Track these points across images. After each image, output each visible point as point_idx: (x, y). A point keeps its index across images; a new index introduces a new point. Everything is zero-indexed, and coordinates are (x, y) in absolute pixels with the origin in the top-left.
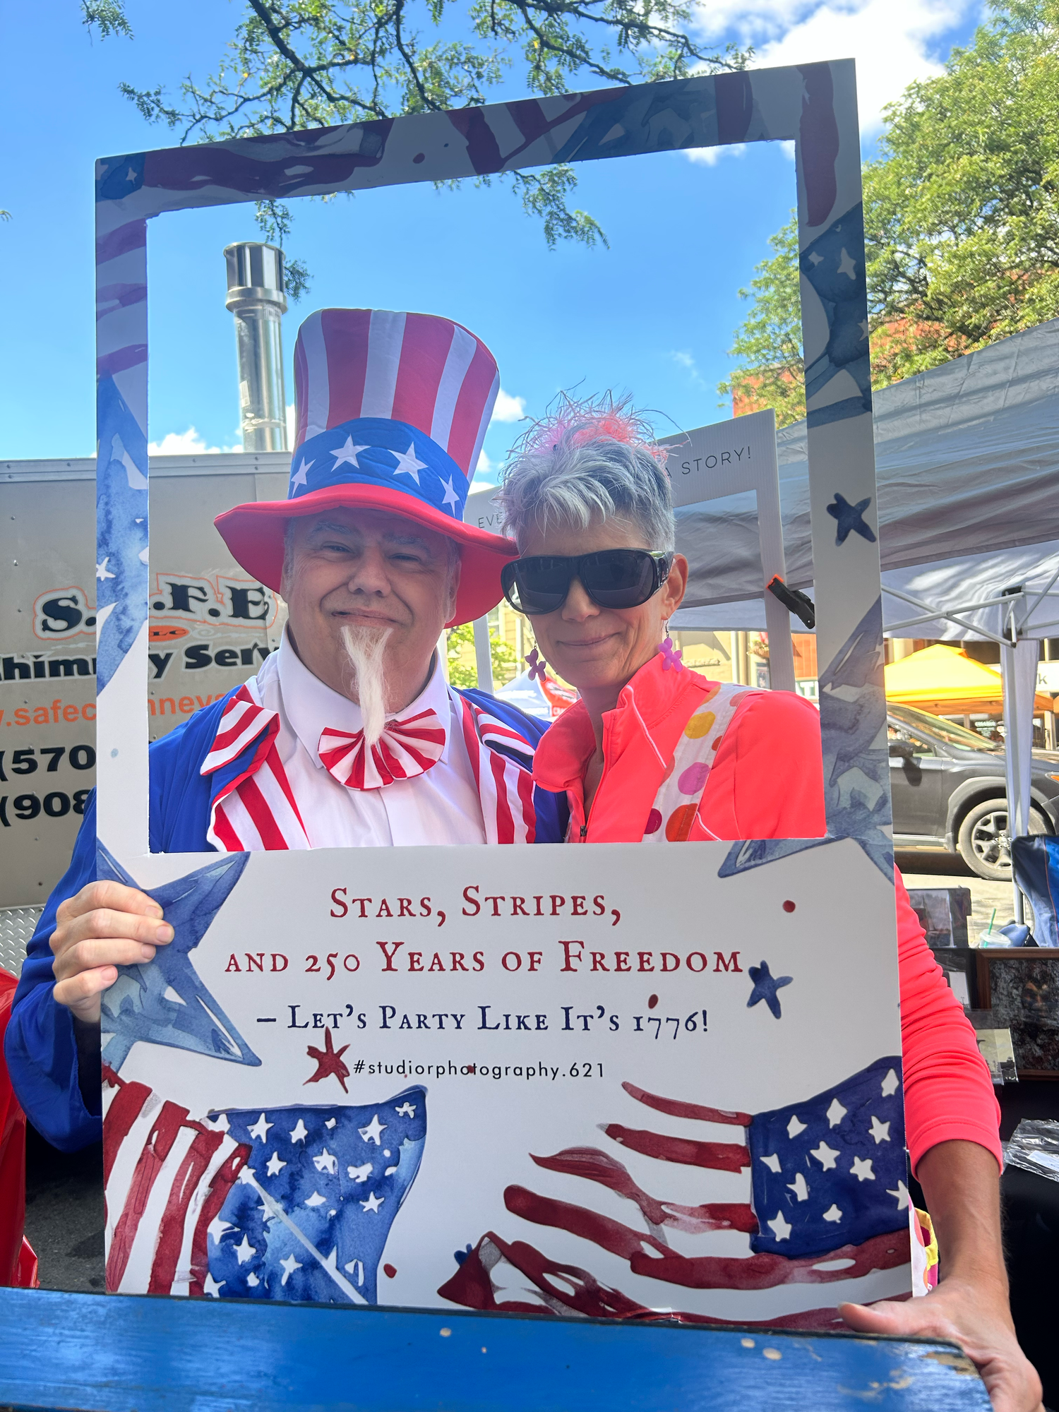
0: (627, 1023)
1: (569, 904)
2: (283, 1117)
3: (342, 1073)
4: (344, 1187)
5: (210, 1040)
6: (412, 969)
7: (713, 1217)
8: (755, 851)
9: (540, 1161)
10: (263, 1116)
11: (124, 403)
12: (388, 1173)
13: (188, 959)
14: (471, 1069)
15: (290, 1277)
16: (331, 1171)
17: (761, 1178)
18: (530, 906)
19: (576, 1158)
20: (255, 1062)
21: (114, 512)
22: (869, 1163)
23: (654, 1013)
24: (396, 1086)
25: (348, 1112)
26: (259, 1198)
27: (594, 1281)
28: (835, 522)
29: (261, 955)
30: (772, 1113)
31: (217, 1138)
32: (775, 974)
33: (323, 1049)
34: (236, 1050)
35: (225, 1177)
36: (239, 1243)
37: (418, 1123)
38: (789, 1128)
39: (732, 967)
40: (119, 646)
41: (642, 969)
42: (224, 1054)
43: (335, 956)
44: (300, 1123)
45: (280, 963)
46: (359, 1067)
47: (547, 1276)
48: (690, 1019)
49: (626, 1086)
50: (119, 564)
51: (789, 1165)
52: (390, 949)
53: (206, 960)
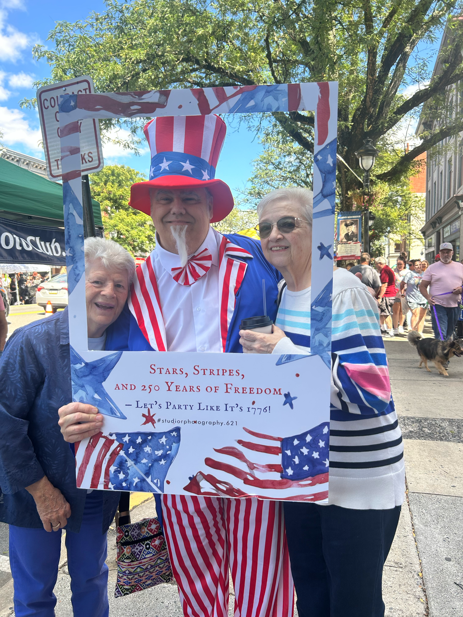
0: (245, 409)
1: (228, 372)
2: (134, 436)
3: (153, 422)
4: (154, 457)
5: (110, 411)
6: (177, 390)
7: (269, 468)
8: (288, 358)
9: (216, 450)
10: (127, 435)
11: (73, 192)
12: (168, 453)
13: (102, 385)
14: (195, 422)
15: (136, 484)
16: (150, 452)
17: (285, 456)
18: (215, 372)
19: (228, 450)
20: (124, 418)
21: (71, 232)
22: (318, 453)
23: (254, 406)
24: (171, 426)
25: (155, 434)
26: (126, 460)
27: (232, 486)
28: (320, 252)
29: (127, 385)
30: (289, 438)
31: (112, 441)
32: (292, 396)
33: (147, 415)
34: (118, 414)
35: (115, 453)
36: (120, 473)
37: (178, 438)
38: (294, 442)
39: (279, 393)
40: (75, 279)
41: (250, 393)
42: (114, 415)
43: (151, 386)
44: (140, 437)
45: (133, 387)
46: (159, 420)
47: (217, 485)
48: (265, 409)
49: (244, 428)
50: (74, 251)
51: (293, 453)
52: (169, 384)
53: (108, 385)
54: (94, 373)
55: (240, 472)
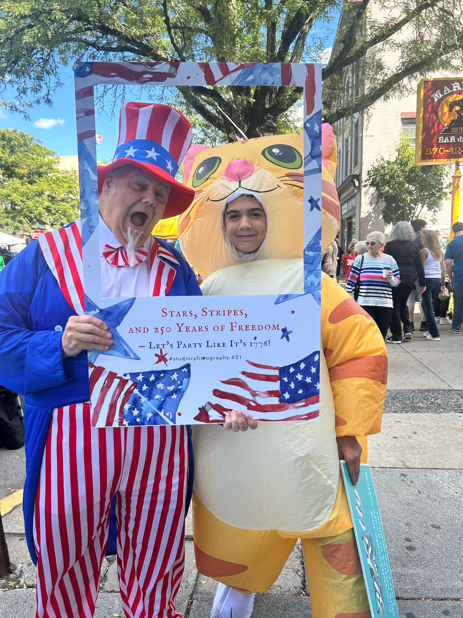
0: (248, 344)
1: (233, 313)
2: (147, 374)
3: (165, 360)
4: (166, 392)
5: (124, 353)
6: (187, 331)
7: (269, 394)
8: (285, 297)
9: (223, 382)
10: (141, 374)
11: (88, 150)
12: (179, 388)
13: (116, 329)
14: (204, 358)
15: (150, 418)
16: (162, 388)
17: (282, 382)
18: (222, 313)
19: (233, 381)
20: (139, 359)
21: (86, 187)
22: (310, 378)
23: (256, 341)
24: (182, 363)
25: (167, 372)
26: (140, 397)
28: (310, 204)
29: (140, 328)
30: (286, 367)
31: (127, 381)
32: (288, 330)
33: (160, 354)
34: (132, 356)
35: (129, 392)
36: (134, 410)
37: (188, 373)
38: (290, 370)
39: (277, 328)
40: (89, 232)
41: (252, 330)
42: (128, 357)
43: (163, 328)
44: (153, 375)
45: (146, 330)
46: (171, 359)
48: (265, 343)
49: (247, 361)
50: (88, 205)
51: (290, 380)
52: (180, 325)
53: (122, 329)
54: (108, 319)
55: (244, 399)
